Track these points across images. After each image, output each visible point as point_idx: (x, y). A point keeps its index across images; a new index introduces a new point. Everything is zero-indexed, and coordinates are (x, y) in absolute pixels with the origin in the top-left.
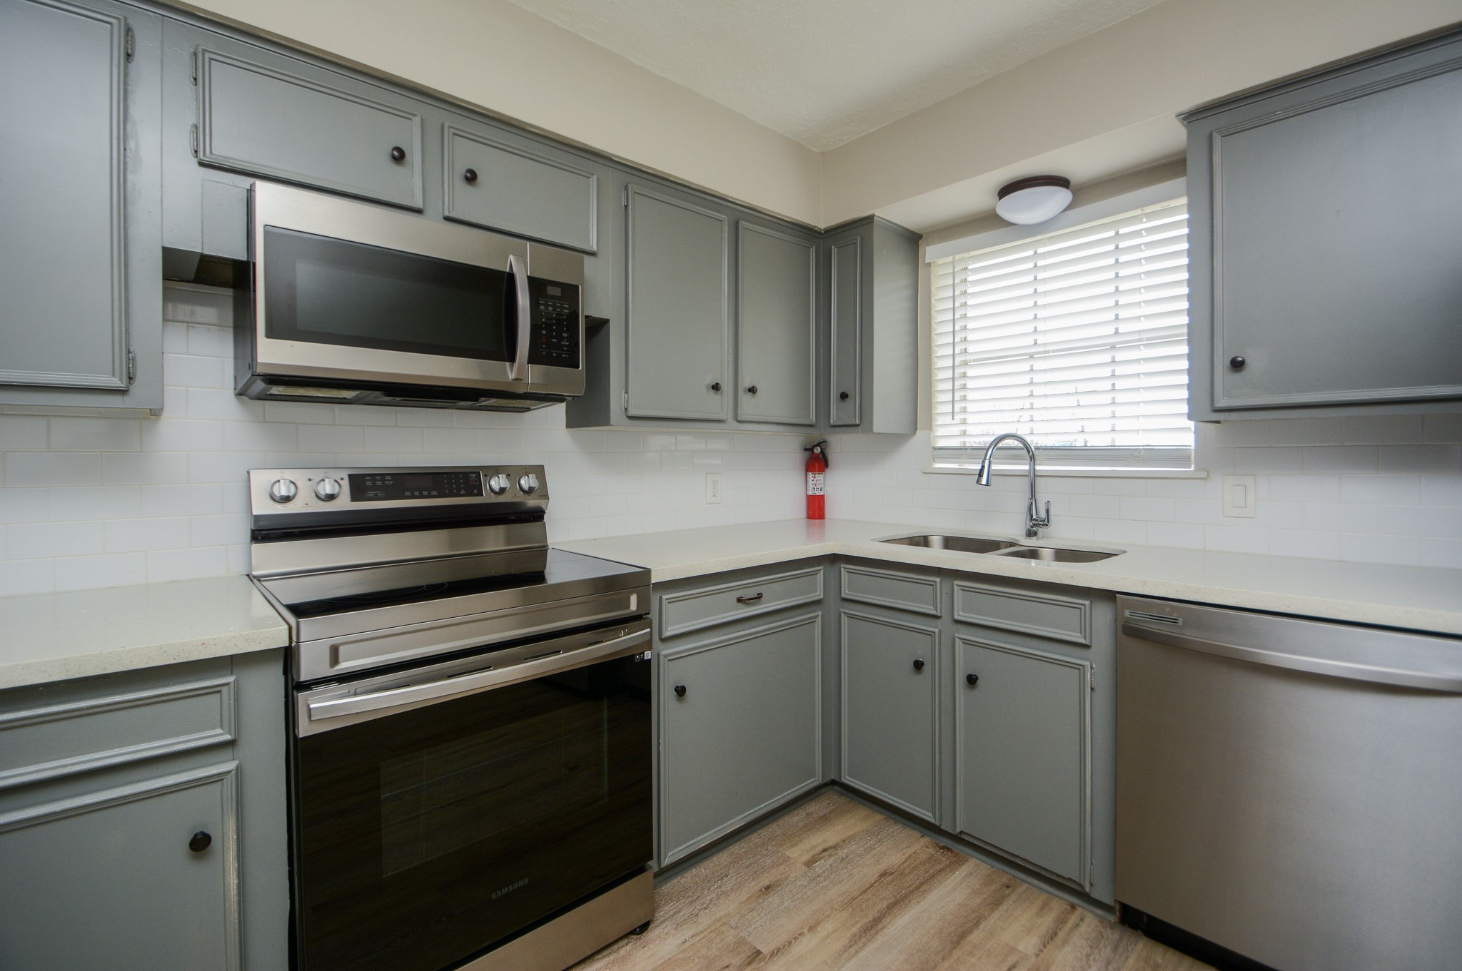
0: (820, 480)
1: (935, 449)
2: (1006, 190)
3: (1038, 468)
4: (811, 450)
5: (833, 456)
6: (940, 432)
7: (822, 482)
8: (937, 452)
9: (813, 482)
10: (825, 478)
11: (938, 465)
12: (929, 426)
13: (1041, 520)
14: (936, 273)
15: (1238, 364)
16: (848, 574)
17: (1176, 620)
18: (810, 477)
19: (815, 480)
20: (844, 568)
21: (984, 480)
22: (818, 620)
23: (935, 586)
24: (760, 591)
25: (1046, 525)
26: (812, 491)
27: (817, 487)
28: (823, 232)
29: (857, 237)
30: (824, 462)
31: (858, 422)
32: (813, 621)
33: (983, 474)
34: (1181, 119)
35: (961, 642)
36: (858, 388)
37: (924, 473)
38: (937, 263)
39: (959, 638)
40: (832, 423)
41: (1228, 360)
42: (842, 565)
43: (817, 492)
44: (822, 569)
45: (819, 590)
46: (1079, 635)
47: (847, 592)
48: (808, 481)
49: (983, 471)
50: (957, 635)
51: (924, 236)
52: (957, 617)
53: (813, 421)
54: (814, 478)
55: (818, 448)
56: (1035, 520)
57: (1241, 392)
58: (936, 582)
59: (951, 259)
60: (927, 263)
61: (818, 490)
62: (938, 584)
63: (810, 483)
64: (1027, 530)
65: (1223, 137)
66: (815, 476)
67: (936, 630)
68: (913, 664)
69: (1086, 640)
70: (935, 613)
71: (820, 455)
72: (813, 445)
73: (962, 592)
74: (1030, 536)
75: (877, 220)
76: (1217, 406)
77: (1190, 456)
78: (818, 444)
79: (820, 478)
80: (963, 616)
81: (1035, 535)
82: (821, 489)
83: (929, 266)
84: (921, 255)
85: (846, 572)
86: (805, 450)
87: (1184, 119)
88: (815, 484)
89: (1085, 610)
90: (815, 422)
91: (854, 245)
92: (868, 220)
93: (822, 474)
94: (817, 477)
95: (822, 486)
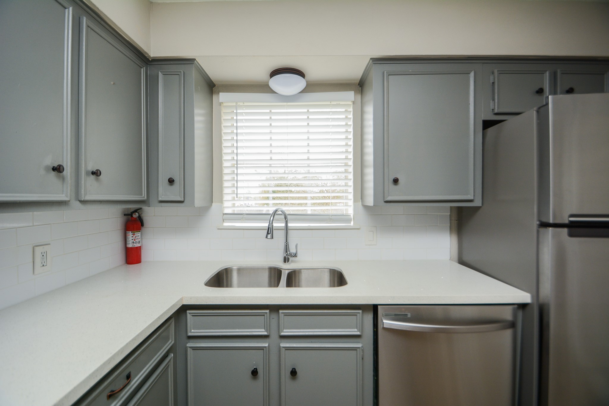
0: (139, 236)
1: (224, 214)
2: (275, 73)
3: (289, 225)
4: (131, 214)
5: (147, 218)
6: (226, 204)
7: (140, 237)
8: (225, 216)
9: (132, 238)
10: (142, 235)
11: (226, 224)
12: (221, 201)
13: (293, 254)
14: (224, 110)
15: (396, 181)
16: (193, 317)
17: (407, 314)
18: (129, 235)
19: (132, 237)
20: (190, 313)
21: (269, 236)
22: (171, 362)
23: (266, 316)
24: (128, 373)
25: (296, 256)
26: (130, 244)
27: (135, 241)
28: (150, 60)
29: (181, 71)
30: (140, 224)
31: (182, 199)
32: (168, 367)
33: (269, 233)
34: (371, 61)
35: (284, 349)
36: (182, 176)
37: (218, 229)
38: (225, 104)
39: (283, 347)
40: (160, 199)
41: (392, 179)
42: (188, 312)
43: (134, 245)
44: (173, 321)
45: (171, 338)
46: (356, 330)
47: (193, 331)
48: (127, 238)
49: (270, 231)
50: (282, 345)
51: (216, 86)
52: (282, 334)
53: (144, 197)
54: (132, 235)
55: (135, 214)
56: (289, 254)
57: (395, 194)
58: (266, 313)
59: (234, 104)
60: (220, 103)
61: (135, 243)
62: (268, 314)
63: (129, 239)
64: (284, 257)
65: (389, 75)
66: (132, 234)
67: (267, 345)
68: (251, 373)
69: (360, 332)
70: (266, 333)
71: (138, 219)
72: (131, 211)
73: (285, 316)
74: (286, 262)
75: (196, 64)
76: (386, 199)
77: (352, 219)
78: (136, 211)
79: (139, 234)
80: (286, 332)
81: (288, 261)
82: (138, 243)
83: (220, 105)
84: (215, 97)
85: (191, 316)
86: (125, 215)
87: (373, 61)
88: (132, 239)
89: (359, 316)
90: (146, 198)
91: (178, 76)
92: (190, 61)
93: (140, 231)
94: (134, 235)
95: (139, 240)
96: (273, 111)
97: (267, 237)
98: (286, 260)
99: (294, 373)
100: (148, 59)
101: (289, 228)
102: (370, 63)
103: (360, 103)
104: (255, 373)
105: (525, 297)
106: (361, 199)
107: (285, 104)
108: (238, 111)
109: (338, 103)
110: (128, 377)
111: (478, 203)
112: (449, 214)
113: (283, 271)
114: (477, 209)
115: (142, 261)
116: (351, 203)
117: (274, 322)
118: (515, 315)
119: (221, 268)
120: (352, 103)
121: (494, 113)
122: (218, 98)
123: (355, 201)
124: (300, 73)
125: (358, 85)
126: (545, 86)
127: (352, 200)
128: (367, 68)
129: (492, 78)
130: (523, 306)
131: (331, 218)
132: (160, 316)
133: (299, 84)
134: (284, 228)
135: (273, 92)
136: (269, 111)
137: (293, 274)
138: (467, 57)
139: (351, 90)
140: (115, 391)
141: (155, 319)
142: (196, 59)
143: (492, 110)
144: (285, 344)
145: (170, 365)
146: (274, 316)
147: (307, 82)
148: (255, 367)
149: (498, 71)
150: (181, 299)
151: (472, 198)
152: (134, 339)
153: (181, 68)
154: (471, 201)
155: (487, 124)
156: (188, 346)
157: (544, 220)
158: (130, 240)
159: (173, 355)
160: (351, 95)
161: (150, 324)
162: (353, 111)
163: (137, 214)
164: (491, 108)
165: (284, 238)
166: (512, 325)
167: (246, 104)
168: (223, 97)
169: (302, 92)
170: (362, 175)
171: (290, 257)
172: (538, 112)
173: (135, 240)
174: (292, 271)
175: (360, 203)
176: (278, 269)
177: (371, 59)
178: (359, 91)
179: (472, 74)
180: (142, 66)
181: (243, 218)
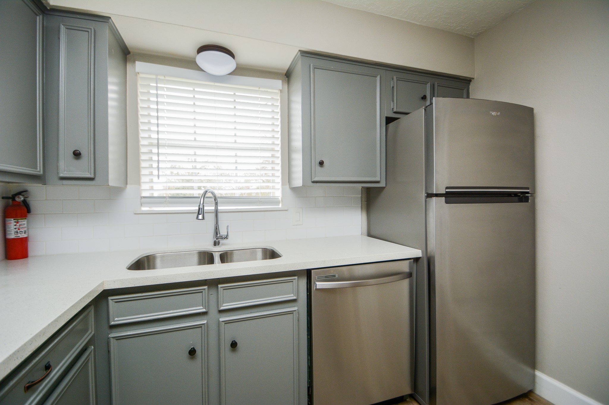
0: (24, 224)
2: (204, 48)
3: (219, 208)
4: (13, 197)
5: (34, 204)
6: (144, 186)
7: (25, 226)
8: (143, 199)
9: (15, 227)
10: (28, 223)
11: (145, 209)
12: (138, 182)
13: (224, 236)
14: (140, 82)
15: (321, 163)
16: (116, 304)
17: (335, 275)
18: (10, 223)
19: (15, 225)
20: (112, 300)
21: (200, 217)
22: (91, 356)
23: (204, 292)
24: (46, 362)
25: (227, 238)
26: (13, 235)
27: (19, 231)
28: (48, 8)
29: (90, 27)
30: (26, 210)
31: (92, 176)
32: (87, 361)
33: (200, 213)
34: (299, 53)
35: (224, 324)
36: (92, 149)
37: (135, 214)
38: (141, 75)
39: (223, 321)
40: (61, 175)
41: (318, 161)
42: (110, 298)
43: (18, 235)
44: (92, 309)
45: (91, 328)
46: (292, 295)
47: (116, 319)
48: (7, 227)
49: (201, 211)
50: (221, 320)
51: (131, 53)
52: (222, 308)
53: (40, 172)
54: (15, 224)
55: (18, 197)
56: (220, 236)
57: (321, 175)
58: (204, 289)
59: (154, 77)
60: (136, 73)
61: (19, 233)
62: (206, 290)
63: (10, 228)
64: (214, 242)
65: (315, 68)
66: (15, 222)
67: (205, 322)
68: (188, 353)
69: (296, 297)
70: (204, 310)
71: (22, 204)
72: (13, 194)
73: (224, 291)
74: (216, 246)
75: (111, 23)
76: (313, 180)
77: (281, 201)
78: (20, 193)
79: (24, 222)
80: (225, 306)
81: (218, 245)
82: (23, 232)
83: (137, 75)
84: (129, 66)
85: (114, 303)
86: (3, 198)
87: (301, 53)
88: (15, 229)
89: (295, 282)
90: (42, 173)
91: (87, 33)
92: (104, 19)
93: (26, 219)
94: (17, 223)
95: (25, 229)
96: (196, 89)
97: (197, 218)
98: (216, 244)
99: (234, 345)
100: (46, 8)
101: (219, 211)
102: (298, 55)
103: (287, 92)
104: (192, 352)
105: (417, 253)
106: (289, 182)
107: (212, 84)
108: (158, 85)
109: (266, 90)
110: (48, 368)
111: (382, 184)
112: (361, 196)
113: (213, 253)
114: (382, 188)
115: (29, 256)
116: (279, 186)
117: (213, 298)
118: (411, 267)
119: (142, 255)
120: (279, 92)
121: (394, 112)
122: (134, 67)
123: (283, 184)
124: (230, 53)
125: (285, 75)
126: (427, 94)
127: (281, 184)
128: (295, 60)
129: (392, 83)
130: (416, 260)
131: (260, 200)
132: (82, 298)
133: (229, 65)
134: (214, 211)
135: (200, 69)
136: (192, 89)
137: (225, 255)
138: (375, 62)
139: (278, 79)
140: (34, 382)
141: (77, 301)
142: (112, 18)
143: (392, 109)
144: (224, 318)
145: (90, 359)
146: (213, 291)
147: (237, 64)
148: (192, 347)
149: (396, 78)
150: (103, 283)
151: (379, 180)
152: (56, 321)
153: (92, 25)
154: (378, 182)
155: (389, 120)
156: (111, 336)
157: (430, 192)
158: (12, 229)
159: (93, 347)
160: (278, 83)
161: (72, 306)
162: (280, 99)
163: (21, 196)
164: (392, 108)
165: (214, 222)
166: (409, 275)
167: (167, 78)
168: (140, 66)
169: (231, 74)
170: (290, 160)
171: (221, 240)
172: (425, 110)
173: (19, 229)
174: (224, 253)
175: (288, 186)
176: (208, 252)
177: (299, 51)
178: (286, 81)
179: (378, 77)
180: (38, 14)
181: (166, 201)
